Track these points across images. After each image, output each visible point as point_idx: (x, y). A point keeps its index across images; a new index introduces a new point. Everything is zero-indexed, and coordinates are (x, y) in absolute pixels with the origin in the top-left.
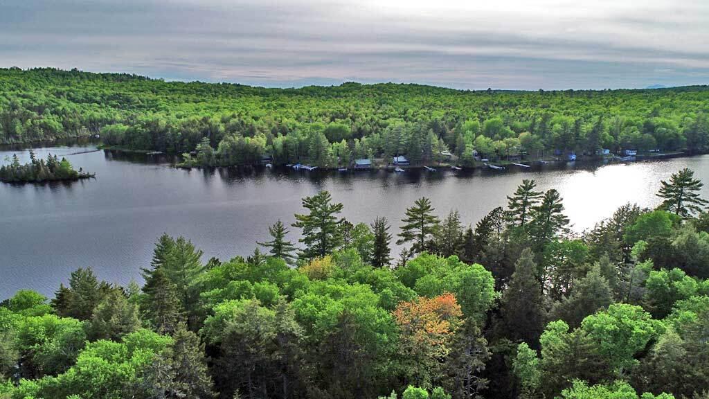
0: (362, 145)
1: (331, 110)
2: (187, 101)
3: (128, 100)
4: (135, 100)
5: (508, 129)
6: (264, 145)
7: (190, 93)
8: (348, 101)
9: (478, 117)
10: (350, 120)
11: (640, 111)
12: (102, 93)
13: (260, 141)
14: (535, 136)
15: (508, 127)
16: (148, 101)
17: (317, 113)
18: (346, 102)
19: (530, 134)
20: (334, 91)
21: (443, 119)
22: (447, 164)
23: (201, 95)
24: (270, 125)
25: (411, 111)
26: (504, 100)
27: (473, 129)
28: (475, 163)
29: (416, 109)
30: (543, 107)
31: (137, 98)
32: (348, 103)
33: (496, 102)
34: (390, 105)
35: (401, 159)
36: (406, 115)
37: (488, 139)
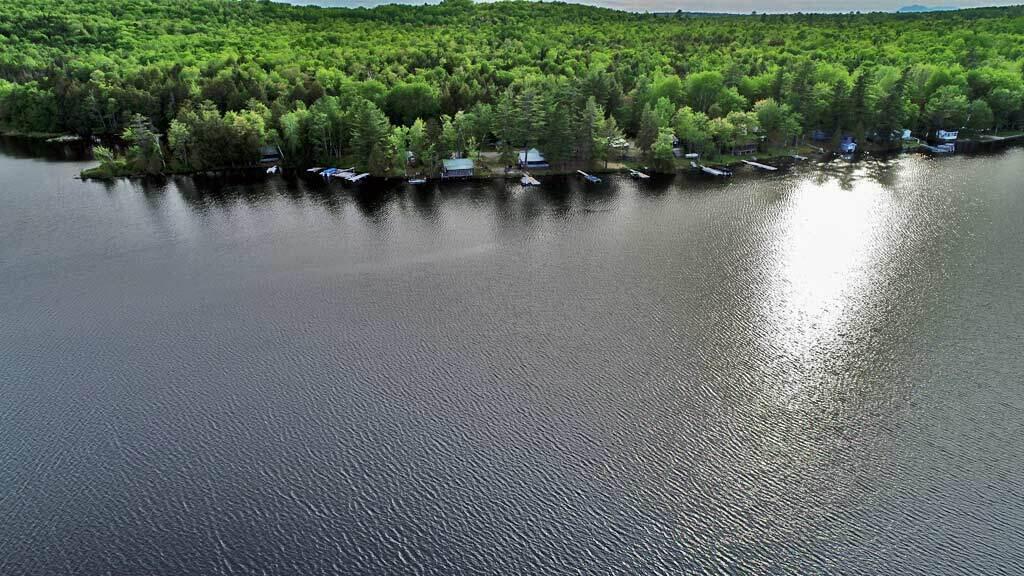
0: (456, 127)
1: (412, 50)
2: (171, 31)
3: (64, 29)
4: (76, 28)
5: (733, 92)
6: (262, 130)
7: (180, 16)
8: (448, 32)
9: (671, 64)
10: (444, 71)
11: (934, 51)
12: (18, 15)
13: (251, 119)
14: (785, 107)
15: (734, 89)
16: (100, 30)
17: (384, 57)
18: (444, 33)
19: (775, 104)
20: (426, 13)
21: (609, 70)
22: (621, 166)
23: (200, 20)
24: (292, 82)
25: (553, 53)
26: (708, 31)
27: (670, 92)
28: (675, 162)
29: (562, 47)
30: (773, 44)
31: (80, 25)
32: (447, 36)
33: (695, 35)
34: (519, 39)
35: (533, 155)
36: (545, 60)
37: (701, 116)
